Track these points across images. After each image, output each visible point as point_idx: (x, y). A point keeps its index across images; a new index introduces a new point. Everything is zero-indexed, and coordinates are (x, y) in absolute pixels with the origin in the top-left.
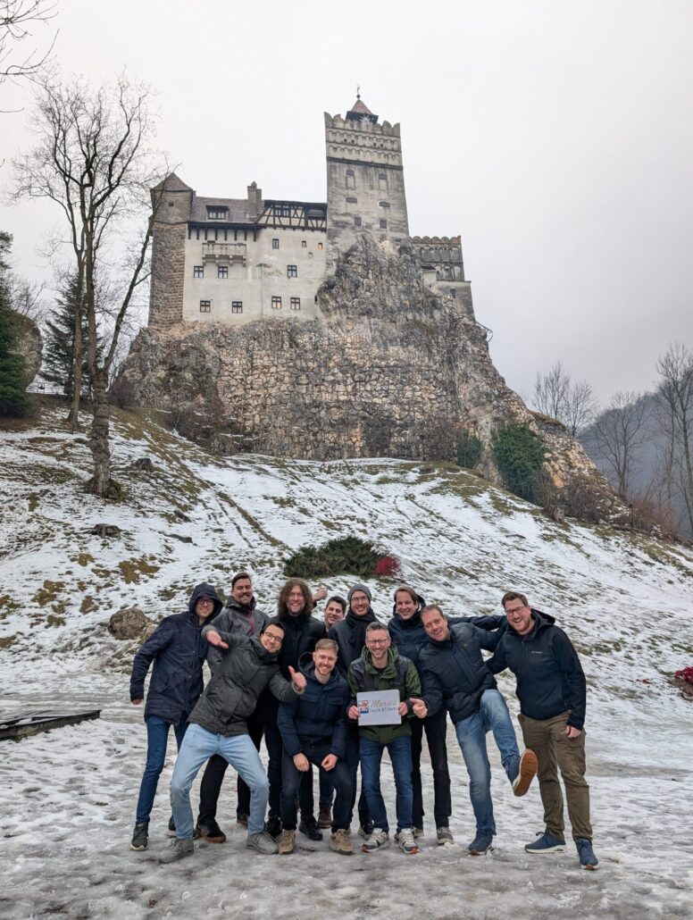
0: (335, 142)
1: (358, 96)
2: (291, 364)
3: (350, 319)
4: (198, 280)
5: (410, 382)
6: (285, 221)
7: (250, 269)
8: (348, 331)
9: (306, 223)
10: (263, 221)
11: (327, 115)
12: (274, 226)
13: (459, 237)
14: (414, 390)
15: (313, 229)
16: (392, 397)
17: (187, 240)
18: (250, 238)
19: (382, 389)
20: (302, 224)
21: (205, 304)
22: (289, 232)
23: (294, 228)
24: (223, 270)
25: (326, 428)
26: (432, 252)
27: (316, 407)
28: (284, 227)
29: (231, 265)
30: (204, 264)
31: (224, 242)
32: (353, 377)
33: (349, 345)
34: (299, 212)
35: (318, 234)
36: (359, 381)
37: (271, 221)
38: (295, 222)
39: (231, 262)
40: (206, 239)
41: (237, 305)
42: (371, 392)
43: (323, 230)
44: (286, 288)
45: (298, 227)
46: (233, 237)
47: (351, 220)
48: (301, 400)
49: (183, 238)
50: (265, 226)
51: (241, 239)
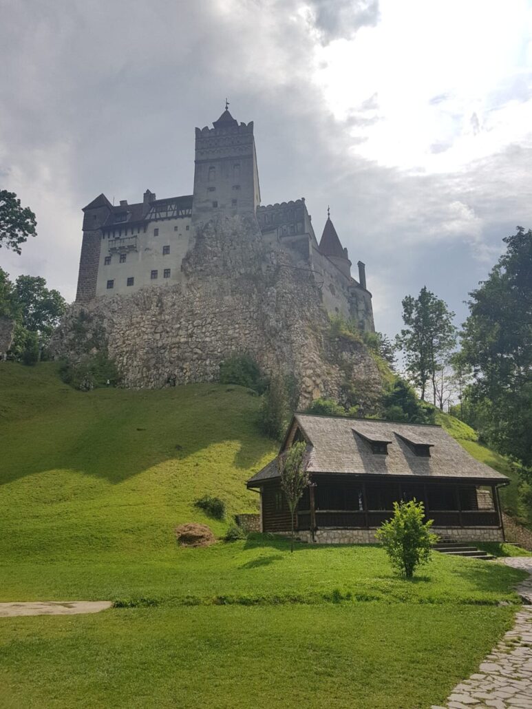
0: (203, 148)
1: (227, 108)
2: (154, 319)
3: (201, 279)
4: (107, 266)
5: (234, 322)
6: (163, 215)
7: (140, 254)
8: (199, 288)
9: (178, 213)
10: (148, 218)
11: (197, 129)
12: (156, 220)
13: (303, 199)
14: (235, 329)
15: (182, 217)
16: (218, 336)
17: (102, 240)
18: (142, 231)
19: (213, 330)
20: (175, 214)
21: (110, 284)
22: (166, 222)
23: (169, 218)
24: (123, 258)
25: (166, 365)
26: (281, 215)
27: (164, 349)
28: (162, 219)
29: (128, 252)
30: (111, 255)
31: (125, 237)
32: (192, 323)
33: (197, 299)
34: (173, 207)
35: (186, 219)
36: (197, 326)
37: (153, 217)
38: (170, 214)
39: (127, 250)
40: (114, 236)
41: (130, 282)
42: (205, 333)
43: (189, 216)
44: (160, 263)
45: (173, 217)
46: (131, 233)
47: (210, 205)
48: (155, 344)
49: (100, 239)
50: (150, 221)
51: (135, 233)
